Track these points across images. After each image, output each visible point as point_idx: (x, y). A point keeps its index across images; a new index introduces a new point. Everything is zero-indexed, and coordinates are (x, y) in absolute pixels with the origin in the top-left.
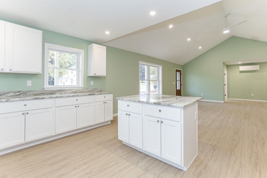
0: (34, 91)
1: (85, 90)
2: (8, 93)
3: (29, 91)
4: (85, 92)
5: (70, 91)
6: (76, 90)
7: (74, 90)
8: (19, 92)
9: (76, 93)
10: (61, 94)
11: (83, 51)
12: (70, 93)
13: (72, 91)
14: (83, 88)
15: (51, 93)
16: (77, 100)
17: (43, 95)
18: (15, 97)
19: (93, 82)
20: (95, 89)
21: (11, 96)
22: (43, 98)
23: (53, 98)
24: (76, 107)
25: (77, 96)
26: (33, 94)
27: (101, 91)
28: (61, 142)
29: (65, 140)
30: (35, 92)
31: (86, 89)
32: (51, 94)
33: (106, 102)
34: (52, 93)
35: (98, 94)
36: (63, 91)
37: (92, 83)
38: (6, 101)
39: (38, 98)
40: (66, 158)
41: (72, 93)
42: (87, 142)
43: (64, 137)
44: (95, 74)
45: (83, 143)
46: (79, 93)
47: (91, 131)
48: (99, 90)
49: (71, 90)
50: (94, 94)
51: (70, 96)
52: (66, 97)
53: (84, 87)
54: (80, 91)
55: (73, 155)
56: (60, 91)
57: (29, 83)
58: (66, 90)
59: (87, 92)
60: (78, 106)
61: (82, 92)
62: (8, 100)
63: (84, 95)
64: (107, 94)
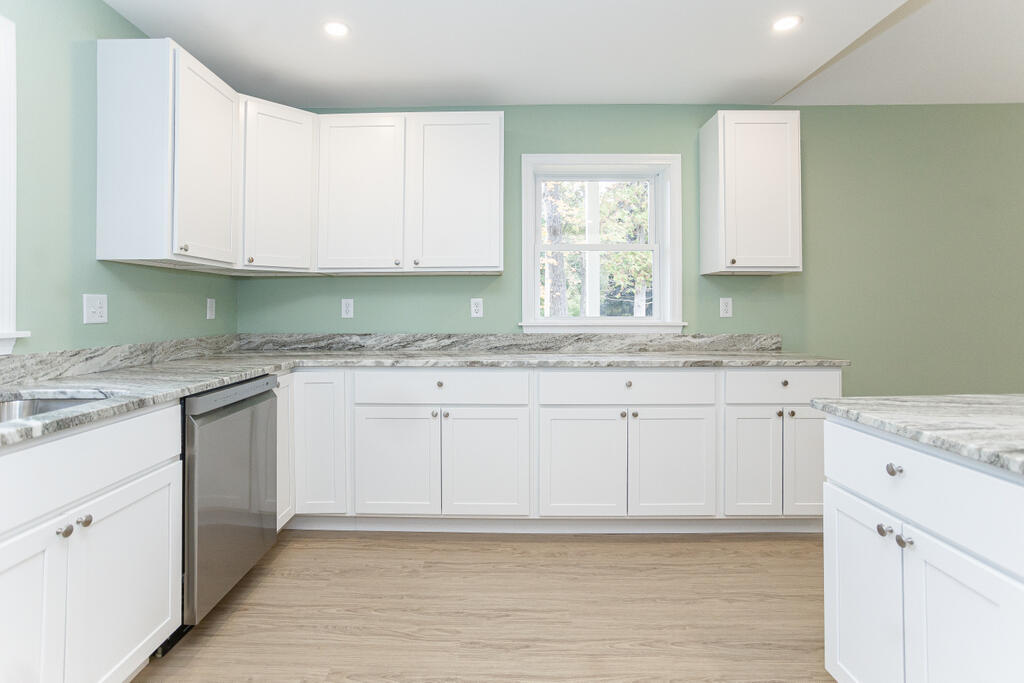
0: (491, 335)
1: (689, 339)
2: (422, 340)
3: (476, 336)
4: (689, 349)
5: (617, 343)
6: (644, 340)
7: (637, 340)
8: (449, 337)
9: (645, 350)
10: (582, 351)
11: (673, 161)
12: (620, 351)
13: (628, 341)
14: (679, 331)
15: (544, 345)
16: (629, 385)
17: (517, 350)
18: (438, 352)
19: (730, 300)
20: (749, 336)
21: (429, 349)
22: (493, 365)
23: (530, 366)
24: (623, 415)
25: (631, 366)
26: (489, 347)
27: (779, 349)
28: (553, 555)
29: (572, 549)
30: (492, 338)
31: (694, 337)
32: (547, 349)
33: (793, 414)
34: (550, 348)
35: (743, 367)
36: (589, 338)
37: (726, 306)
38: (393, 366)
39: (478, 362)
40: (531, 643)
41: (629, 350)
42: (654, 600)
43: (576, 535)
44: (734, 262)
45: (633, 601)
46: (659, 350)
47: (702, 546)
48: (768, 343)
49: (622, 337)
50: (717, 365)
51: (597, 363)
52: (579, 367)
53: (686, 324)
54: (662, 342)
55: (562, 641)
56: (578, 338)
57: (477, 306)
58: (600, 337)
59: (699, 348)
60: (635, 415)
61: (672, 348)
62: (397, 362)
63: (663, 367)
64: (796, 366)
